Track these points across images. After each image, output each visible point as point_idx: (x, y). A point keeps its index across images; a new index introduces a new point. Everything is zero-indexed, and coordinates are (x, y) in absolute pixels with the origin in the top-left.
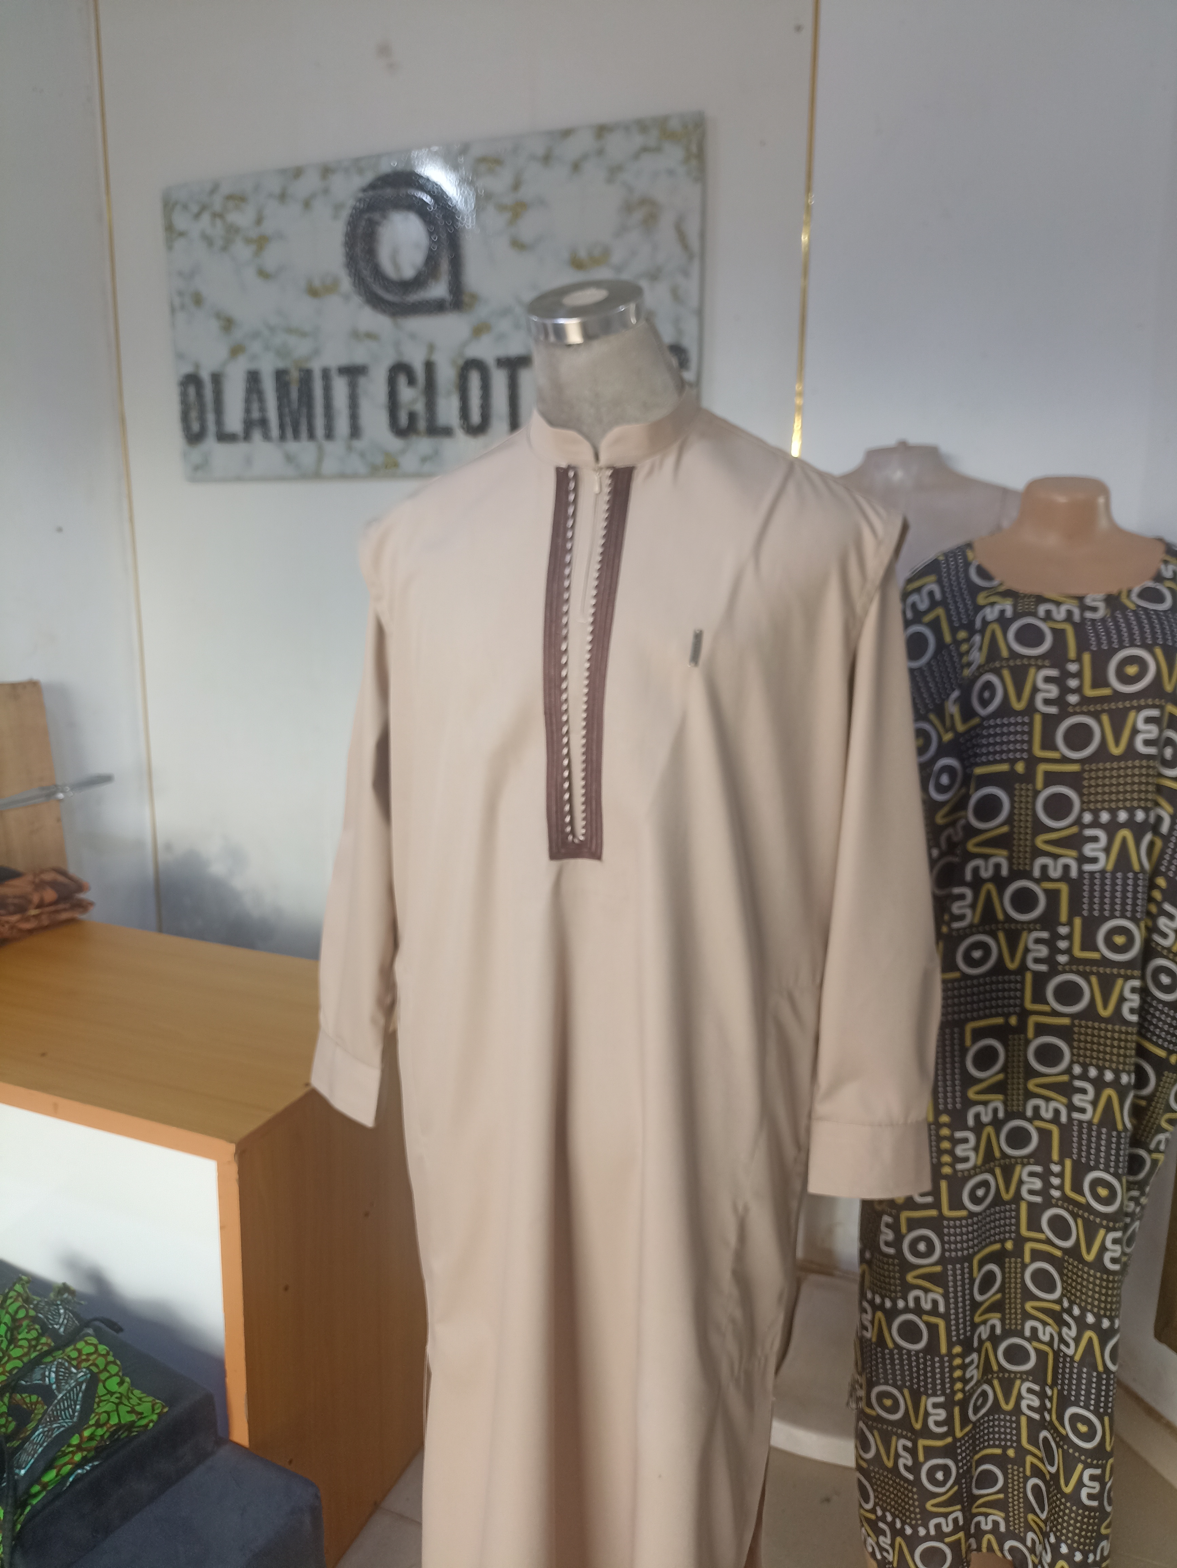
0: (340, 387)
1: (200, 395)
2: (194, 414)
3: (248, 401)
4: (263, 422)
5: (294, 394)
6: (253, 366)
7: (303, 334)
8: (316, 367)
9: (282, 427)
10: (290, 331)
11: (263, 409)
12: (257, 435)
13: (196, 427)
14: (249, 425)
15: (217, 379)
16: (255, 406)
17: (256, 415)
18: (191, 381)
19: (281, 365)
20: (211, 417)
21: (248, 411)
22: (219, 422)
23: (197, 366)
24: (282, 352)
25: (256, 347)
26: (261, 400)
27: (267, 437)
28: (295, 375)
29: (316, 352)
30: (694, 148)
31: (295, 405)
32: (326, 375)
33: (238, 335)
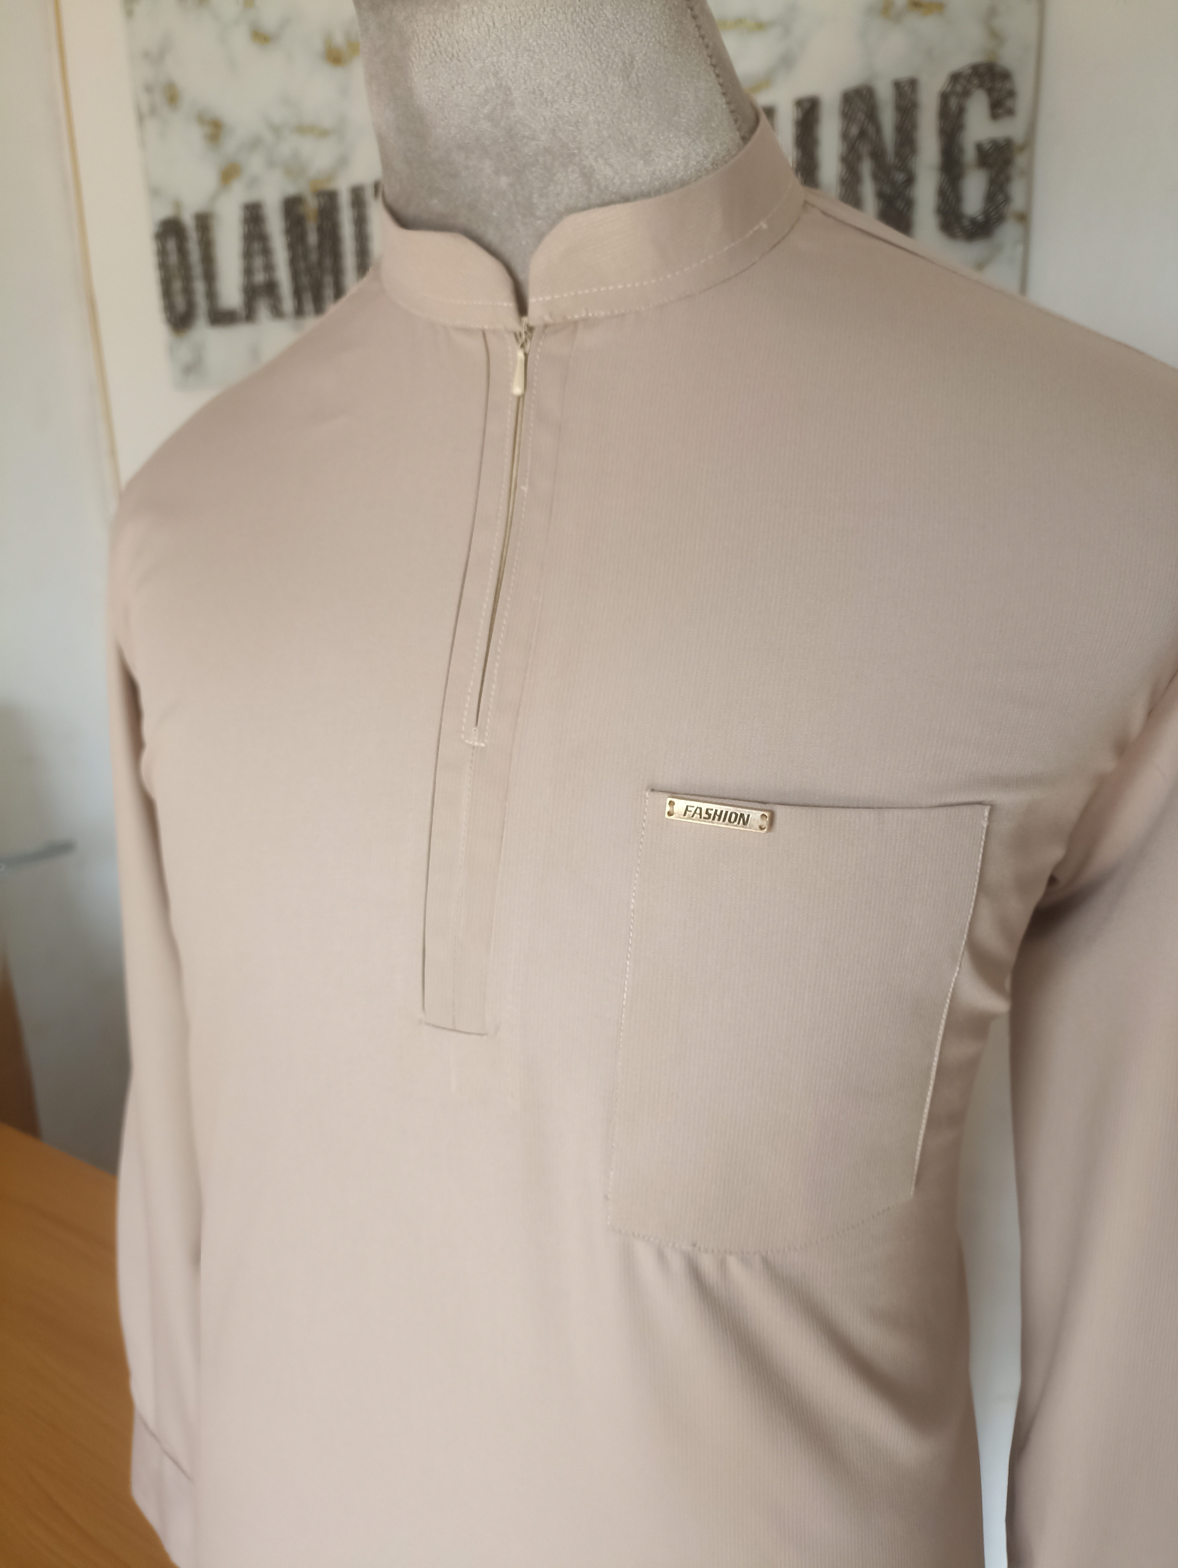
1: (182, 252)
2: (177, 285)
3: (248, 255)
4: (271, 288)
5: (312, 238)
6: (253, 196)
7: (323, 133)
8: (343, 187)
9: (297, 293)
10: (303, 130)
11: (269, 267)
12: (263, 310)
13: (181, 304)
14: (251, 293)
15: (204, 222)
16: (258, 262)
17: (260, 278)
18: (171, 231)
19: (292, 190)
20: (199, 287)
21: (248, 271)
22: (212, 294)
23: (178, 205)
24: (295, 168)
25: (255, 164)
26: (266, 252)
27: (277, 312)
28: (312, 204)
29: (343, 162)
31: (314, 257)
32: (358, 198)
33: (231, 145)
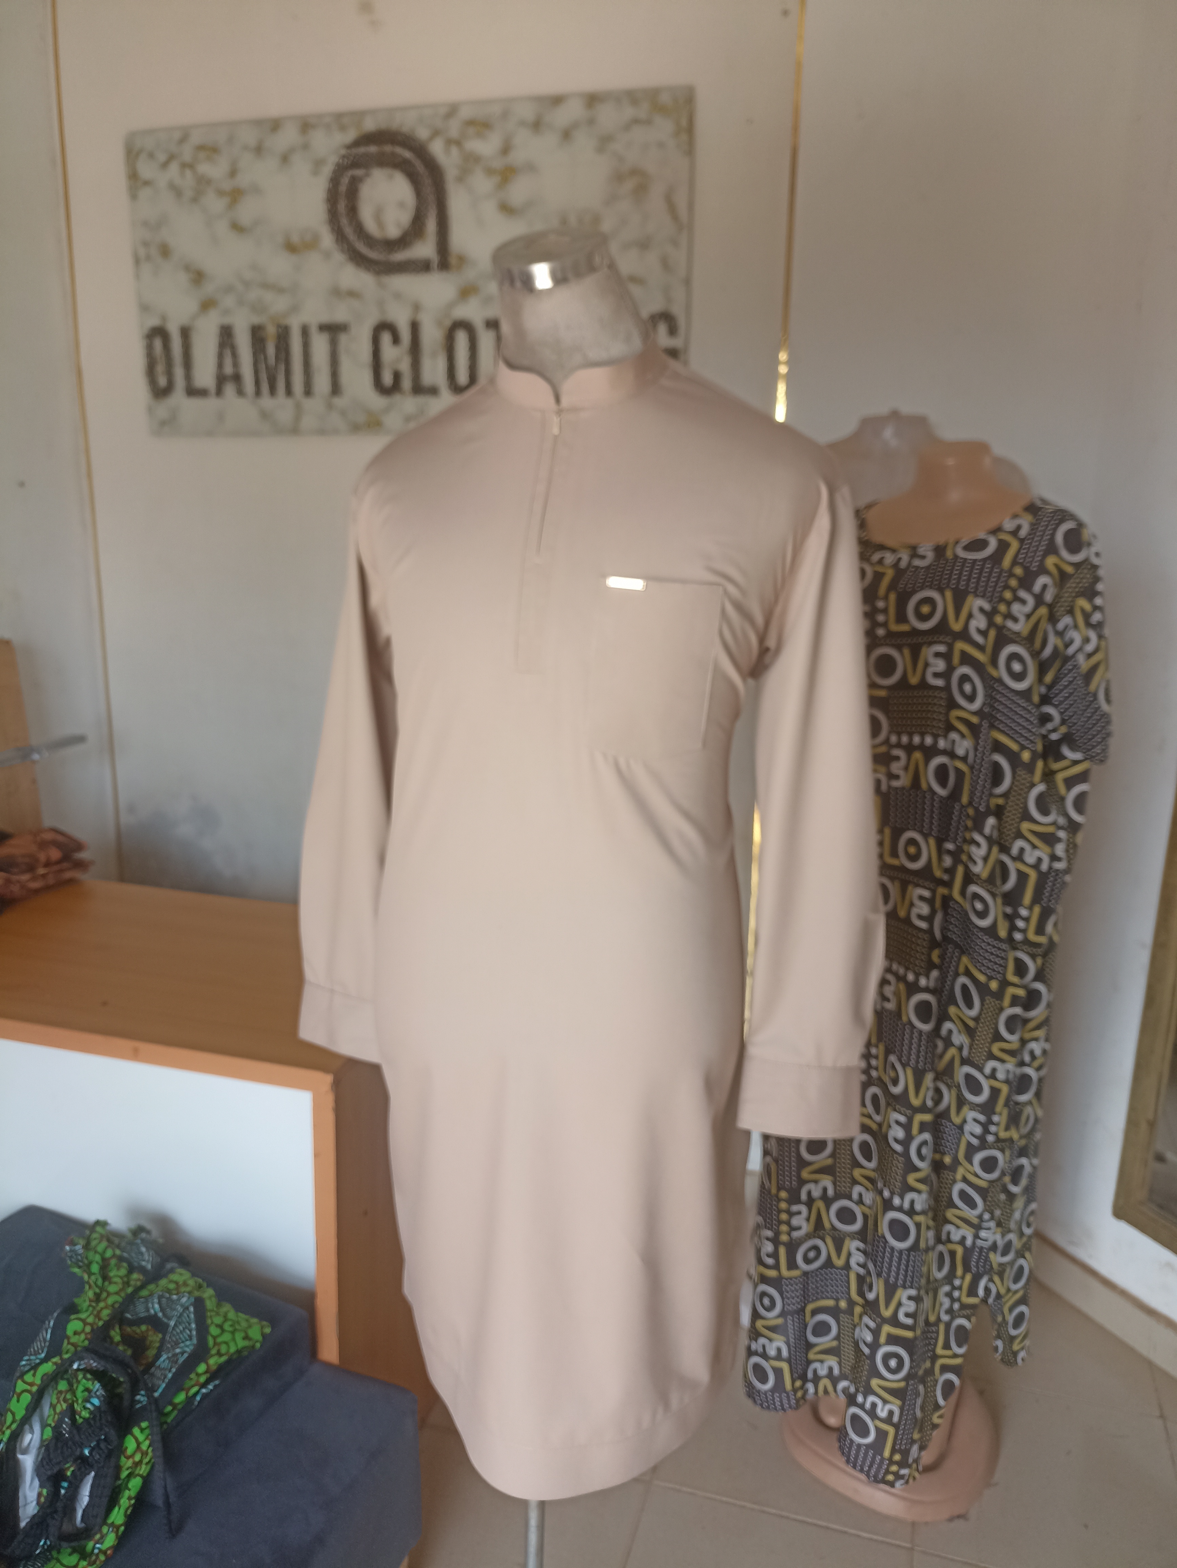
0: (320, 345)
1: (167, 348)
2: (160, 368)
3: (220, 356)
4: (237, 378)
5: (271, 350)
6: (227, 321)
7: (280, 290)
8: (295, 324)
9: (257, 383)
10: (266, 286)
11: (236, 364)
12: (230, 389)
13: (162, 381)
14: (221, 380)
15: (186, 333)
16: (228, 361)
17: (229, 370)
18: (158, 333)
19: (256, 320)
20: (179, 372)
21: (220, 365)
22: (188, 377)
23: (164, 318)
24: (257, 308)
25: (229, 301)
26: (235, 355)
27: (240, 392)
28: (271, 331)
29: (295, 309)
30: (684, 122)
31: (272, 361)
32: (305, 332)
33: (209, 289)
